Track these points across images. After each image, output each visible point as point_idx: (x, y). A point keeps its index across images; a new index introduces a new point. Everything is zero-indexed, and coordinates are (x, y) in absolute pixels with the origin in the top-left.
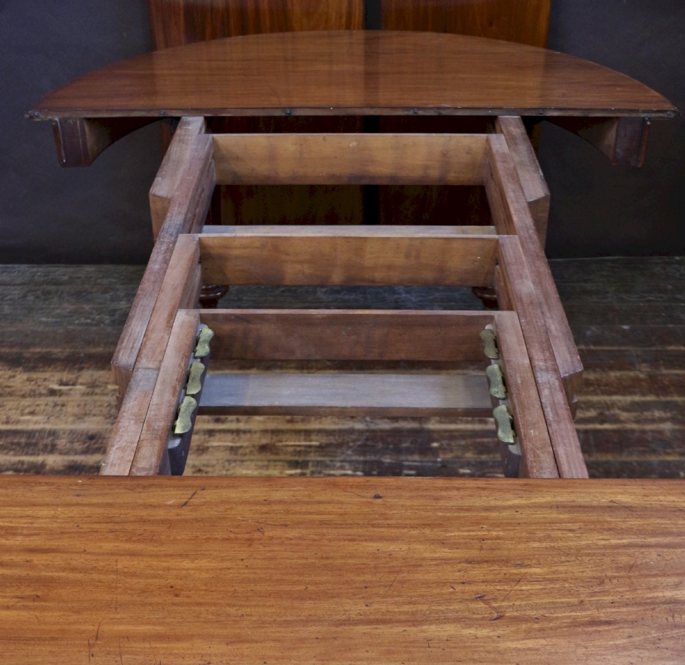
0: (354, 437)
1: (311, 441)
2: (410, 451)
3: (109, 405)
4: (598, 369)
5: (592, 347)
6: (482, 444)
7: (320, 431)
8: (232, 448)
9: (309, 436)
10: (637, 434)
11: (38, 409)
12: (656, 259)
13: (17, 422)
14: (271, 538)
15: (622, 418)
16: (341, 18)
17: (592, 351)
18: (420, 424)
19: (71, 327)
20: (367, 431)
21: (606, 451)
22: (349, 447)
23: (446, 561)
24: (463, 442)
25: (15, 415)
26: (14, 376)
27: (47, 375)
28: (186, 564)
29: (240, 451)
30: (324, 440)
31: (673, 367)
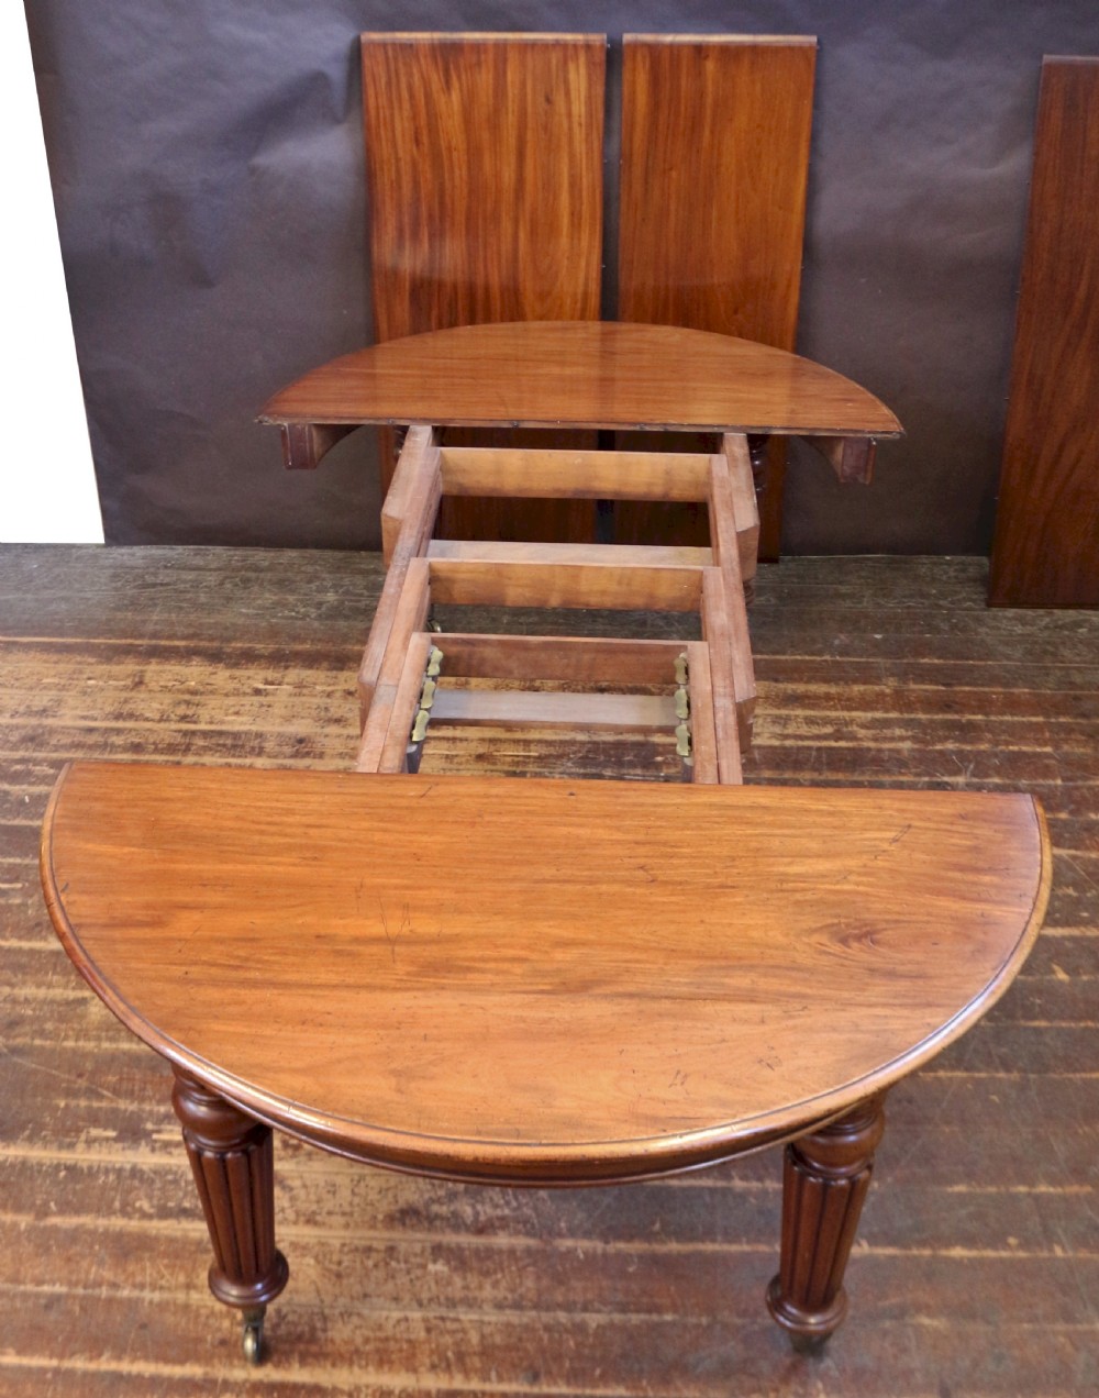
0: (575, 748)
1: (530, 751)
3: (318, 707)
4: (842, 683)
5: (838, 658)
7: (540, 741)
8: (447, 757)
9: (529, 746)
10: (873, 753)
11: (242, 708)
12: (924, 558)
13: (222, 722)
14: (489, 822)
15: (859, 736)
16: (576, 303)
17: (838, 662)
18: (646, 736)
19: (274, 621)
20: (589, 742)
21: (837, 770)
22: (569, 759)
23: (618, 842)
25: (219, 715)
26: (215, 673)
27: (251, 673)
28: (425, 838)
29: (456, 760)
30: (544, 751)
31: (923, 683)
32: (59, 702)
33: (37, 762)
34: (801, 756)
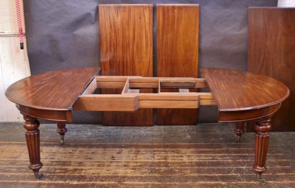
0: (148, 163)
1: (137, 164)
2: (163, 166)
3: (85, 156)
4: (213, 148)
5: (212, 143)
6: (182, 165)
7: (140, 162)
8: (117, 166)
10: (222, 162)
11: (66, 156)
15: (218, 159)
16: (147, 64)
18: (166, 160)
19: (75, 138)
20: (152, 162)
21: (214, 166)
22: (147, 165)
24: (177, 164)
25: (60, 158)
26: (60, 149)
27: (69, 149)
29: (119, 166)
30: (141, 164)
32: (20, 155)
33: (13, 168)
34: (204, 164)
